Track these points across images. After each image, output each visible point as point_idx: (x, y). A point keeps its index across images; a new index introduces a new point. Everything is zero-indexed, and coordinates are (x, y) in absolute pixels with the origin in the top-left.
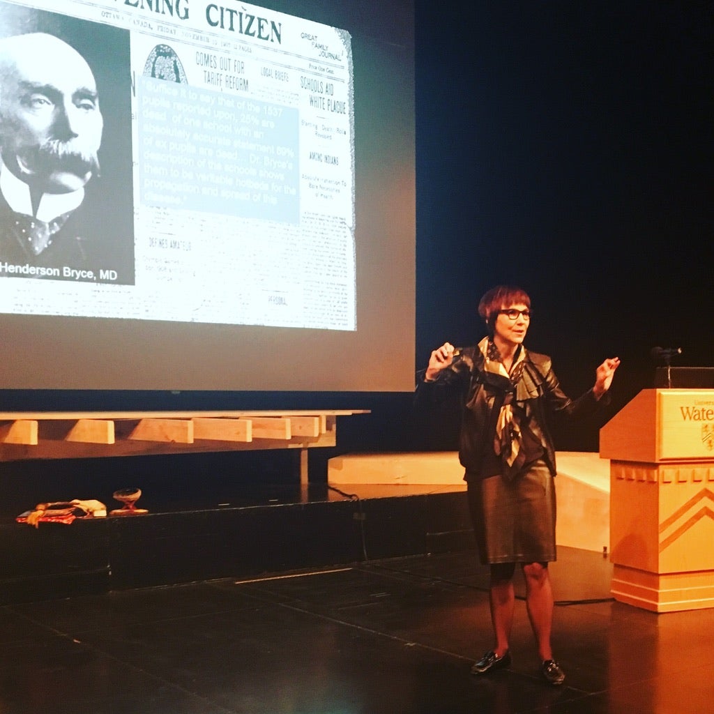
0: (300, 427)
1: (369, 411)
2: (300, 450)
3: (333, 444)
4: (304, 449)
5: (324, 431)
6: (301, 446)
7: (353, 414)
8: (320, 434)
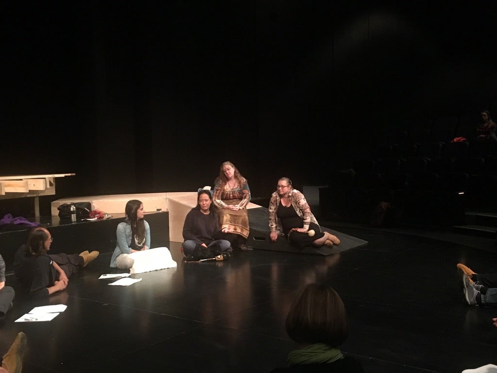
0: (34, 185)
1: (74, 174)
2: (34, 197)
3: (54, 193)
4: (37, 197)
5: (48, 186)
6: (35, 195)
7: (65, 176)
8: (46, 188)
